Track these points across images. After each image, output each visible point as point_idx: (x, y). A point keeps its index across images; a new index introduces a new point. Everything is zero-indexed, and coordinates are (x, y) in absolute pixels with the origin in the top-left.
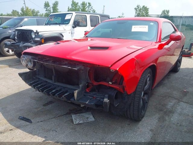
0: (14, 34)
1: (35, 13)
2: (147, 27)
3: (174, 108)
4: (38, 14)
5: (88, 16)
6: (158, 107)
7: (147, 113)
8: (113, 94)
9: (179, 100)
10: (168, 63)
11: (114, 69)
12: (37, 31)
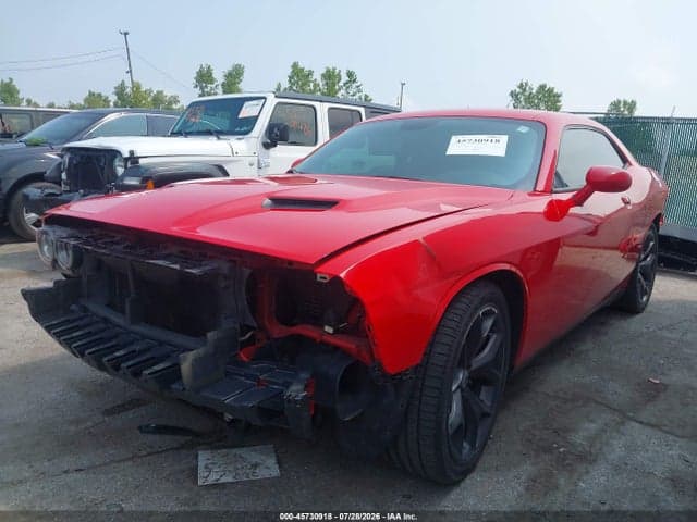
0: (60, 163)
1: (163, 103)
2: (504, 139)
3: (598, 446)
4: (174, 106)
5: (322, 110)
6: (538, 438)
7: (487, 459)
8: (336, 371)
9: (624, 415)
10: (598, 276)
11: (329, 274)
12: (132, 153)
